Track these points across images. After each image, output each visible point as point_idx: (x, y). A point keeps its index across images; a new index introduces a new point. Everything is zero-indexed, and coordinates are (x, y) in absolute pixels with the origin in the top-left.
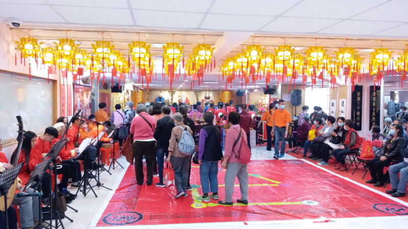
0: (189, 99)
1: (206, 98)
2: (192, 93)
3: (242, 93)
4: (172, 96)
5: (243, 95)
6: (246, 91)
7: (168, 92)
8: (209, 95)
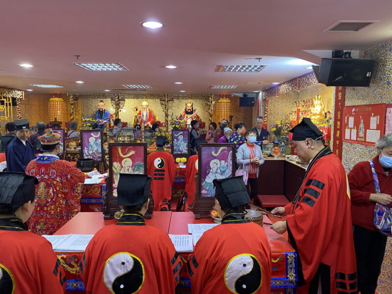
1: (187, 112)
3: (253, 99)
4: (117, 108)
5: (253, 105)
6: (261, 94)
7: (111, 100)
8: (192, 106)
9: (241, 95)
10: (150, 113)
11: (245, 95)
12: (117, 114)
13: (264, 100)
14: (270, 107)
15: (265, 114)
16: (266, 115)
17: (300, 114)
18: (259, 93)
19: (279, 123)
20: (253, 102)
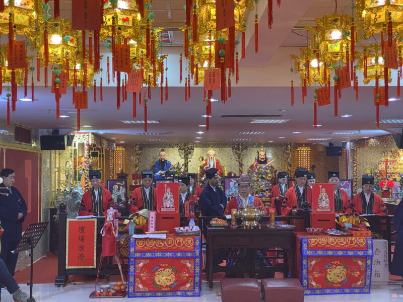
0: (222, 163)
1: (259, 161)
2: (229, 151)
3: (340, 148)
4: (186, 158)
5: (340, 154)
6: (348, 144)
7: (179, 149)
8: (265, 154)
9: (327, 144)
10: (218, 163)
11: (331, 144)
12: (186, 165)
13: (353, 150)
14: (358, 156)
15: (354, 163)
16: (355, 165)
17: (389, 164)
18: (346, 143)
19: (368, 172)
20: (340, 152)
